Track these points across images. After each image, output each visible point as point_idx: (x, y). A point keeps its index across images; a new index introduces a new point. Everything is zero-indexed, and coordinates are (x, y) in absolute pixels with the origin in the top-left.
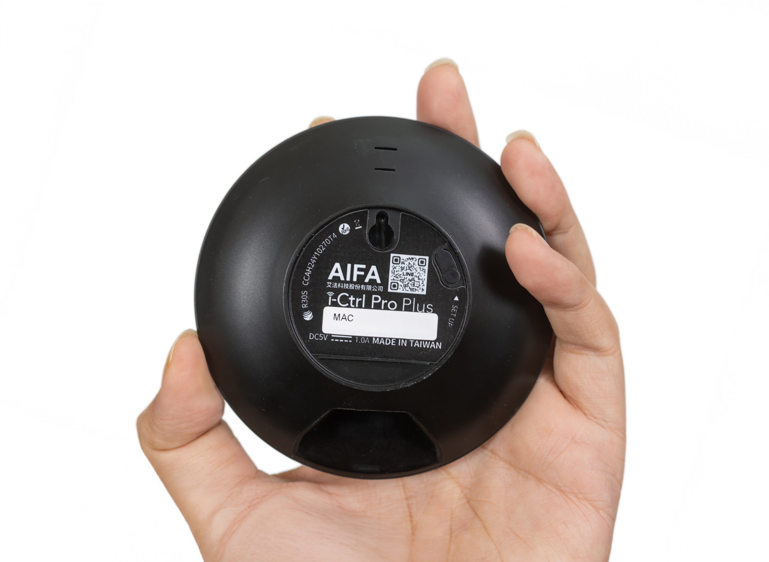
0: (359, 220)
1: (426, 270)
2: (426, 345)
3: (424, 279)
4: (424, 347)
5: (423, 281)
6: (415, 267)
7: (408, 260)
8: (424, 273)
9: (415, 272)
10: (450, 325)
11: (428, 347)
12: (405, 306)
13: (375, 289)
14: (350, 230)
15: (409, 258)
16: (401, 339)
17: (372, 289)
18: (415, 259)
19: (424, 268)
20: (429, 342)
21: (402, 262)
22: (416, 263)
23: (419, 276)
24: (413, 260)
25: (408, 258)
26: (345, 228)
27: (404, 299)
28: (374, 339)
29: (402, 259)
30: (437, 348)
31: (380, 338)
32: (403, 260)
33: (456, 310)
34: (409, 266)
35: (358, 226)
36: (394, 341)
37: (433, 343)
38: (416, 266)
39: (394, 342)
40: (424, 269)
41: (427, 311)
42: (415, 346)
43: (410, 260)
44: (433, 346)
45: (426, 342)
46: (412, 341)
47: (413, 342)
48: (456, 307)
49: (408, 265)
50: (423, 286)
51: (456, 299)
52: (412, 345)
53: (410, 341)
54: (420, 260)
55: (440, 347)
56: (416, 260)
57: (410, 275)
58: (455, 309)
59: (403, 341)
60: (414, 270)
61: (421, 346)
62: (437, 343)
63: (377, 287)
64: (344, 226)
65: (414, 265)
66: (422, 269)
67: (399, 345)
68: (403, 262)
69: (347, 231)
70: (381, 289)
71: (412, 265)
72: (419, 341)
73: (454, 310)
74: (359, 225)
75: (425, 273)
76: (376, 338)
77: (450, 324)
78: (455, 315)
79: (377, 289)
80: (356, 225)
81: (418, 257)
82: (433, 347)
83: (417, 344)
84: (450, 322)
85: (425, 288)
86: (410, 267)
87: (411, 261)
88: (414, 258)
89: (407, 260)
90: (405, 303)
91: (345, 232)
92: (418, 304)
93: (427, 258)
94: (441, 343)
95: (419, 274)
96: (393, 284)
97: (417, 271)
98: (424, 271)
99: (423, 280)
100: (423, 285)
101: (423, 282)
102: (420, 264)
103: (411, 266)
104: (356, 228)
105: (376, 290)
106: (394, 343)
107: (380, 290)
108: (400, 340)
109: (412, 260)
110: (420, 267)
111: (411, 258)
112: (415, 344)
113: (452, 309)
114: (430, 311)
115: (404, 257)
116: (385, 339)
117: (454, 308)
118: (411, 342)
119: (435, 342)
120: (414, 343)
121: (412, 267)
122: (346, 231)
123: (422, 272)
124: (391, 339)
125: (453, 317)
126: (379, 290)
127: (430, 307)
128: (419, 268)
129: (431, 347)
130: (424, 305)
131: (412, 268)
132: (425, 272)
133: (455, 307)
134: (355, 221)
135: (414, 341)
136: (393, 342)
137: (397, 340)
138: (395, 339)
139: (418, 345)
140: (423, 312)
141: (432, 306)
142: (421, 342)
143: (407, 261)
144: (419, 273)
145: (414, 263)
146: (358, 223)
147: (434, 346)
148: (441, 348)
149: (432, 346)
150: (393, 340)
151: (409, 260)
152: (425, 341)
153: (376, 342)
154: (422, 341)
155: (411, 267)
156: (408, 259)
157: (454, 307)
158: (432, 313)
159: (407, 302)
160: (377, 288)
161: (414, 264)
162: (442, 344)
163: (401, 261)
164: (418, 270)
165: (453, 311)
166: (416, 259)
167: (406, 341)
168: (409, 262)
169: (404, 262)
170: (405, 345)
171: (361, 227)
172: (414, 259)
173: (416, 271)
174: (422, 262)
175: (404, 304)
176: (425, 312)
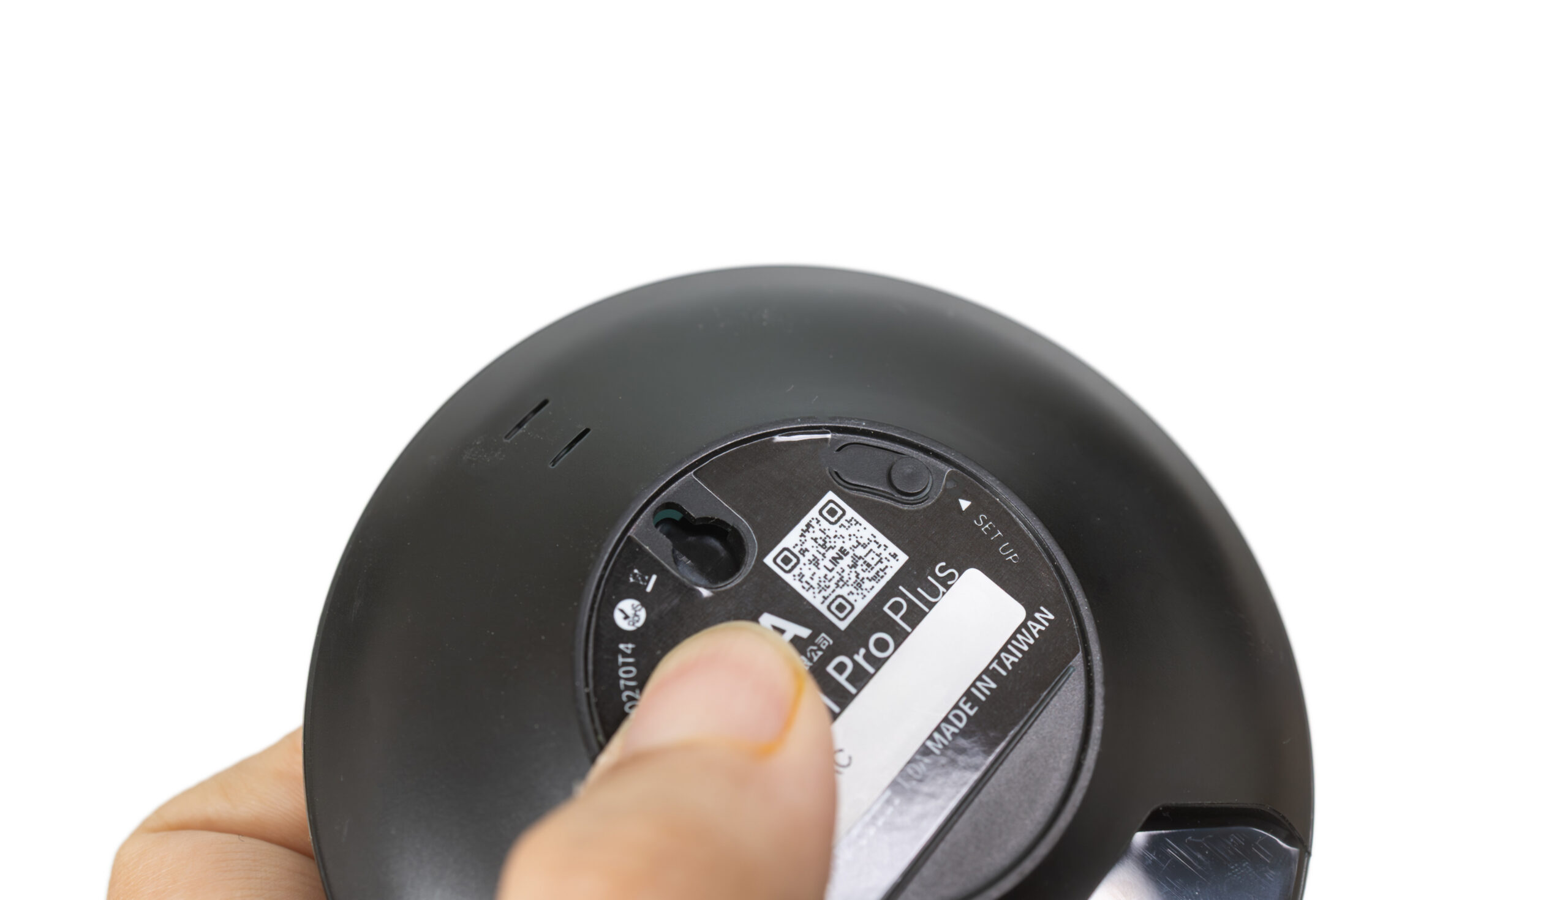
0: (636, 571)
1: (855, 518)
2: (1026, 642)
3: (872, 535)
4: (1026, 648)
5: (875, 541)
6: (831, 534)
7: (805, 536)
8: (858, 525)
9: (844, 542)
10: (1014, 558)
11: (1032, 641)
12: (902, 618)
13: (816, 654)
14: (643, 604)
15: (802, 530)
16: (973, 685)
17: (811, 659)
18: (815, 521)
19: (848, 517)
20: (1024, 630)
21: (800, 552)
22: (824, 524)
23: (857, 541)
24: (813, 527)
25: (800, 534)
26: (630, 612)
27: (886, 609)
28: (930, 744)
29: (794, 547)
30: (1047, 624)
31: (938, 729)
32: (797, 545)
33: (991, 523)
34: (819, 545)
35: (648, 581)
36: (965, 703)
37: (1030, 623)
38: (832, 530)
39: (969, 704)
40: (851, 520)
41: (950, 583)
42: (1010, 667)
43: (809, 532)
44: (1037, 630)
45: (1019, 637)
46: (994, 665)
47: (998, 664)
48: (983, 518)
49: (816, 545)
50: (887, 549)
51: (965, 504)
52: (1004, 673)
53: (991, 668)
54: (824, 512)
55: (1051, 617)
56: (818, 522)
57: (841, 558)
58: (985, 522)
59: (979, 684)
60: (836, 539)
61: (1020, 655)
62: (1037, 615)
63: (815, 644)
64: (622, 611)
65: (825, 534)
66: (847, 524)
67: (983, 698)
68: (801, 549)
69: (638, 613)
70: (825, 639)
71: (823, 536)
72: (1005, 649)
73: (987, 526)
74: (647, 578)
75: (860, 524)
76: (931, 738)
77: (1011, 558)
78: (1000, 533)
79: (820, 649)
80: (641, 583)
81: (814, 513)
82: (1039, 632)
83: (1008, 659)
84: (1007, 553)
85: (893, 548)
86: (824, 544)
87: (814, 532)
88: (811, 521)
89: (803, 539)
90: (896, 614)
91: (636, 618)
92: (919, 590)
93: (830, 495)
94: (1042, 608)
95: (852, 537)
96: (833, 608)
97: (843, 538)
98: (853, 522)
99: (872, 539)
100: (883, 547)
101: (877, 543)
102: (833, 520)
103: (824, 540)
104: (649, 589)
105: (820, 653)
106: (971, 708)
107: (827, 644)
108: (974, 690)
109: (811, 529)
110: (839, 524)
111: (805, 528)
112: (1008, 664)
113: (983, 529)
114: (951, 576)
115: (791, 540)
116: (946, 720)
117: (983, 524)
118: (994, 668)
119: (1030, 616)
120: (1001, 664)
121: (828, 540)
122: (636, 615)
123: (853, 530)
124: (956, 706)
125: (1001, 540)
126: (824, 647)
127: (942, 570)
128: (840, 527)
129: (1037, 636)
130: (930, 578)
131: (830, 542)
132: (857, 523)
133: (981, 519)
134: (631, 580)
135: (996, 661)
136: (966, 708)
137: (968, 695)
138: (964, 699)
139: (1012, 659)
140: (944, 593)
141: (943, 564)
142: (1010, 647)
143: (806, 540)
144: (850, 535)
145: (820, 530)
146: (640, 576)
147: (1039, 627)
148: (1053, 615)
149: (1035, 632)
150: (961, 704)
151: (806, 534)
152: (1013, 637)
153: (940, 746)
154: (1009, 642)
155: (826, 542)
156: (802, 535)
157: (979, 522)
158: (960, 575)
159: (896, 608)
160: (815, 648)
161: (823, 531)
162: (1046, 607)
163: (796, 551)
164: (842, 531)
165: (986, 530)
166: (817, 519)
167: (984, 677)
168: (812, 538)
169: (804, 547)
170: (993, 685)
171: (654, 578)
172: (814, 523)
173: (841, 539)
174: (832, 512)
175: (897, 618)
176: (948, 587)
